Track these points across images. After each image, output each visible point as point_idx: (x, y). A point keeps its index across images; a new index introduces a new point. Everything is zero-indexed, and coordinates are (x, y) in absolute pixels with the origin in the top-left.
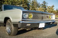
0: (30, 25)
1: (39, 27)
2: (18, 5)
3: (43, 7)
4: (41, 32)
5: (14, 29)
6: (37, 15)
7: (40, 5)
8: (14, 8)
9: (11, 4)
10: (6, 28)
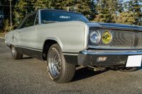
0: (105, 59)
1: (127, 66)
2: (67, 6)
3: (132, 10)
4: (131, 76)
6: (122, 35)
7: (123, 6)
8: (63, 17)
9: (51, 5)
10: (48, 65)
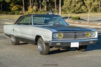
0: (60, 44)
5: (46, 48)
